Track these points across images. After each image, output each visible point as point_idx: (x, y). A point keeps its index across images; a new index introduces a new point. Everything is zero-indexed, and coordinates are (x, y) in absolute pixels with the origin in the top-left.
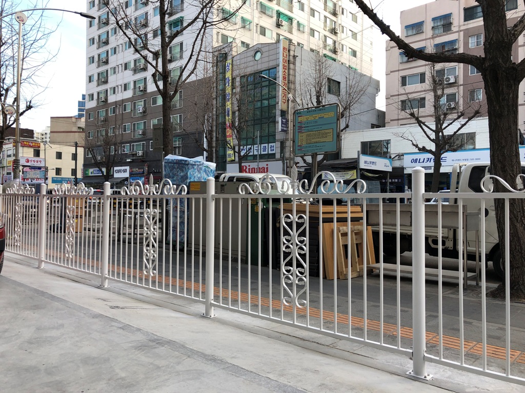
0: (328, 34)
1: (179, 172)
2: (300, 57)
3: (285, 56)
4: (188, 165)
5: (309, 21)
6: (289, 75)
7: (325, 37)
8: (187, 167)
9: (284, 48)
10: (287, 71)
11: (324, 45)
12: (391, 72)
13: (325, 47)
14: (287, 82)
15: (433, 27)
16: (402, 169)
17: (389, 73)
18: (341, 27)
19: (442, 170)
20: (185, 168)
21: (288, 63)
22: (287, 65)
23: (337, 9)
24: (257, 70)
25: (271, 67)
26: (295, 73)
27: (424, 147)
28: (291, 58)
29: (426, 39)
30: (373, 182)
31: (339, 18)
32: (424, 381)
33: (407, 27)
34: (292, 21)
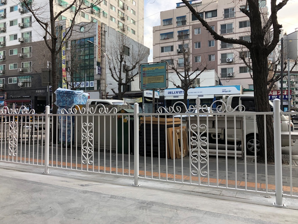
0: (120, 20)
1: (68, 99)
2: (108, 32)
3: (99, 30)
4: (74, 94)
5: (109, 12)
6: (102, 42)
7: (118, 21)
8: (73, 96)
9: (99, 26)
10: (100, 39)
11: (118, 26)
12: (156, 44)
13: (118, 27)
14: (100, 46)
15: (177, 22)
16: (164, 97)
17: (155, 44)
18: (127, 17)
19: (188, 98)
20: (72, 96)
21: (101, 35)
22: (100, 36)
23: (125, 6)
24: (82, 38)
25: (91, 37)
26: (105, 41)
27: (179, 86)
28: (103, 32)
29: (173, 28)
30: (150, 104)
31: (126, 11)
32: (284, 207)
33: (164, 20)
34: (100, 11)
